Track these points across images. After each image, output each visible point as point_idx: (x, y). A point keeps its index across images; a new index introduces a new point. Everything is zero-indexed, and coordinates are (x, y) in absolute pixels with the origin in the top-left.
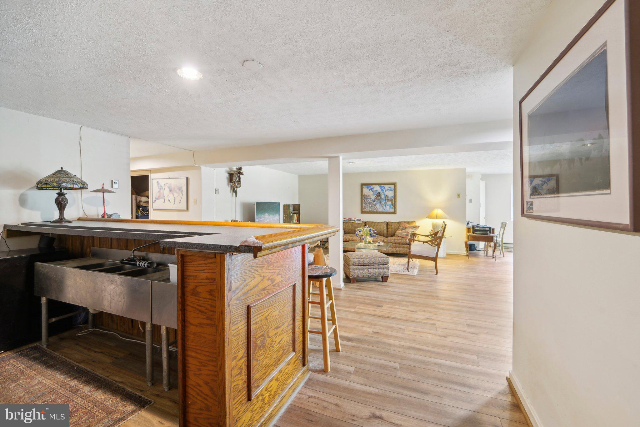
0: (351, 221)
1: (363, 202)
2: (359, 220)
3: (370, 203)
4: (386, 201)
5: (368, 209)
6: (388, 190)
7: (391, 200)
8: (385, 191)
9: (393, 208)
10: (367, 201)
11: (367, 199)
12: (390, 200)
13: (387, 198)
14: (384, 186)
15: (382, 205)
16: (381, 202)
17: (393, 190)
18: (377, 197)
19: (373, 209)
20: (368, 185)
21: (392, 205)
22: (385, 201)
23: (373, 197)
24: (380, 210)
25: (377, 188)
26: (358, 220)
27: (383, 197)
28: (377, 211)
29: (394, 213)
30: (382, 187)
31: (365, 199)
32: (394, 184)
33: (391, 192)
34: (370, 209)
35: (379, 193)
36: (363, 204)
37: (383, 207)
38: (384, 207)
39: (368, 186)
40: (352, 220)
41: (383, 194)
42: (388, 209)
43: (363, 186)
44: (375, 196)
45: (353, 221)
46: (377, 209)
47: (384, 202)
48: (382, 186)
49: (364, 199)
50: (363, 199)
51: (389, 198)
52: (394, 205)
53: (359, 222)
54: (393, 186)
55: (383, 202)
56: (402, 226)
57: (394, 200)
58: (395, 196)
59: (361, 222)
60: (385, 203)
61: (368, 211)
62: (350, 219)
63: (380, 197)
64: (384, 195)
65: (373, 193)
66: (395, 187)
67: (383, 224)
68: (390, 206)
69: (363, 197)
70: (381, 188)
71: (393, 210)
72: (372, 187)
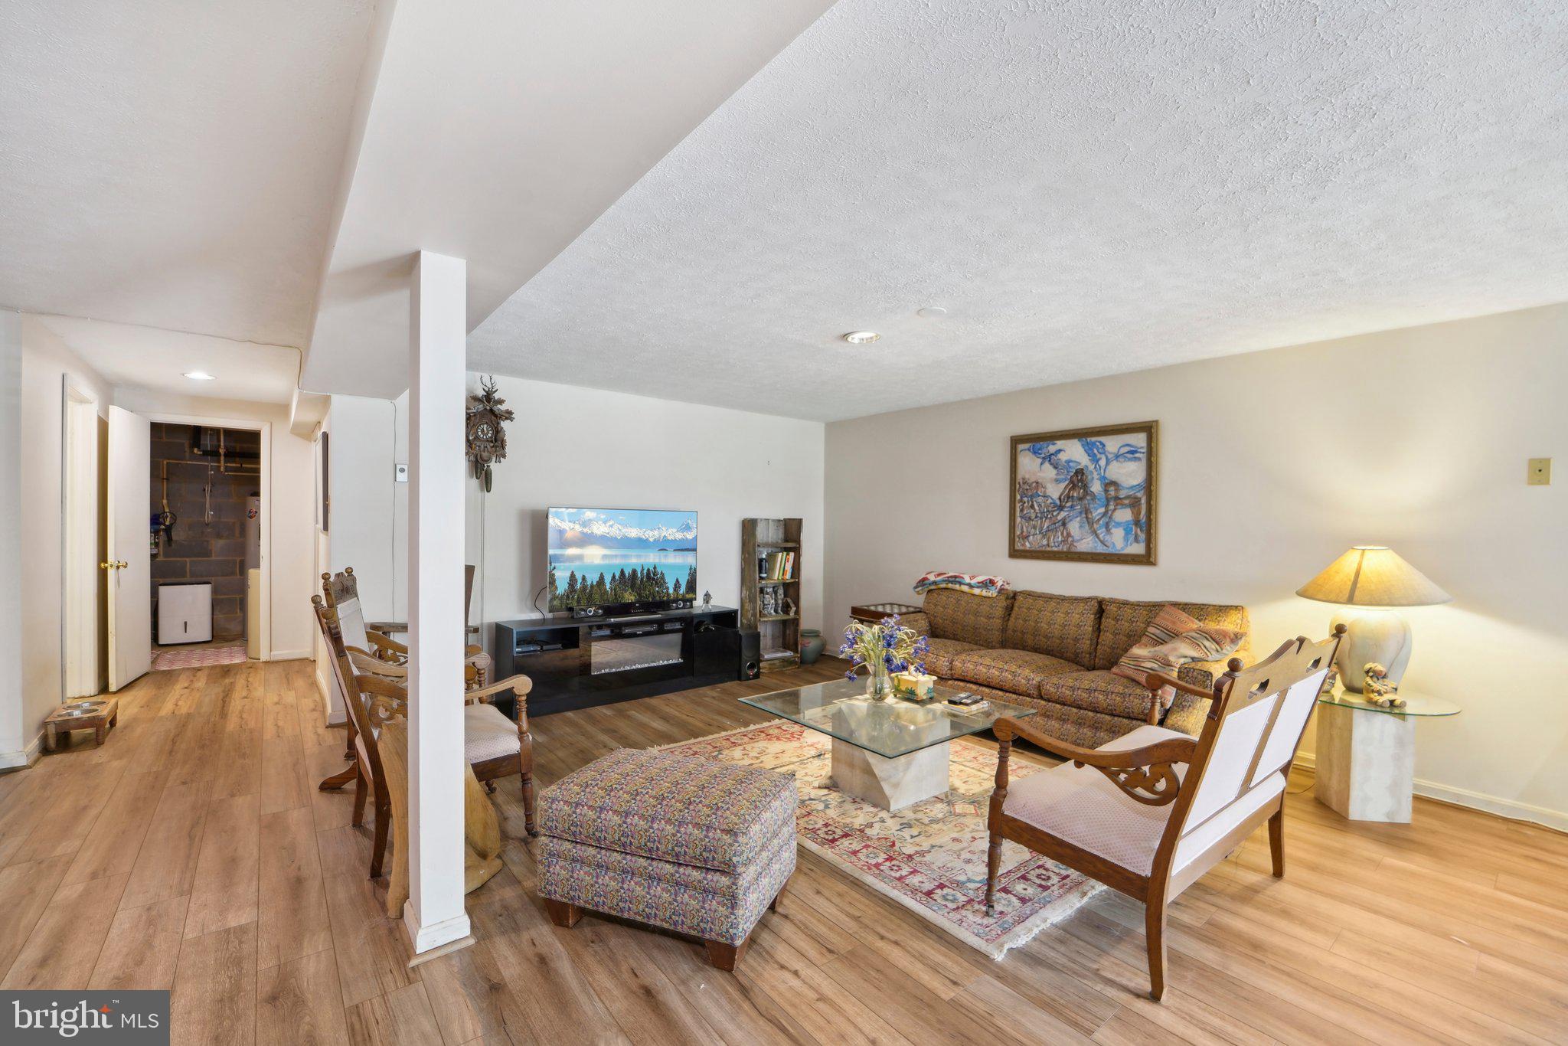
0: (957, 587)
1: (1018, 510)
2: (989, 583)
3: (1043, 516)
4: (1112, 507)
5: (1034, 542)
6: (1117, 457)
7: (1134, 503)
8: (1108, 463)
9: (1142, 536)
10: (1032, 507)
11: (1032, 497)
12: (1127, 502)
13: (1112, 493)
14: (1103, 439)
15: (1090, 522)
16: (1087, 511)
17: (1143, 457)
18: (1074, 487)
19: (1055, 542)
20: (1037, 441)
21: (1137, 522)
22: (1107, 506)
23: (1055, 491)
24: (1086, 544)
25: (1074, 452)
26: (982, 582)
27: (1096, 487)
28: (1073, 549)
29: (1147, 559)
30: (1094, 444)
31: (1025, 499)
32: (1149, 429)
33: (1132, 466)
34: (1045, 542)
35: (1080, 472)
36: (1018, 520)
37: (1095, 533)
38: (1102, 532)
39: (1038, 446)
40: (960, 583)
41: (1095, 476)
42: (1118, 540)
43: (1021, 447)
44: (1063, 486)
45: (965, 588)
46: (1072, 544)
47: (1102, 510)
48: (1094, 439)
49: (1021, 501)
50: (1018, 497)
51: (1122, 494)
52: (1147, 526)
53: (984, 593)
54: (1139, 440)
55: (1098, 512)
56: (1158, 626)
57: (1143, 501)
58: (1150, 484)
59: (992, 593)
60: (1105, 514)
61: (1036, 547)
62: (955, 579)
63: (1085, 487)
64: (1103, 478)
65: (1054, 472)
66: (1150, 440)
67: (1081, 607)
68: (1127, 532)
69: (1020, 491)
70: (1089, 450)
71: (1139, 549)
72: (1052, 449)
